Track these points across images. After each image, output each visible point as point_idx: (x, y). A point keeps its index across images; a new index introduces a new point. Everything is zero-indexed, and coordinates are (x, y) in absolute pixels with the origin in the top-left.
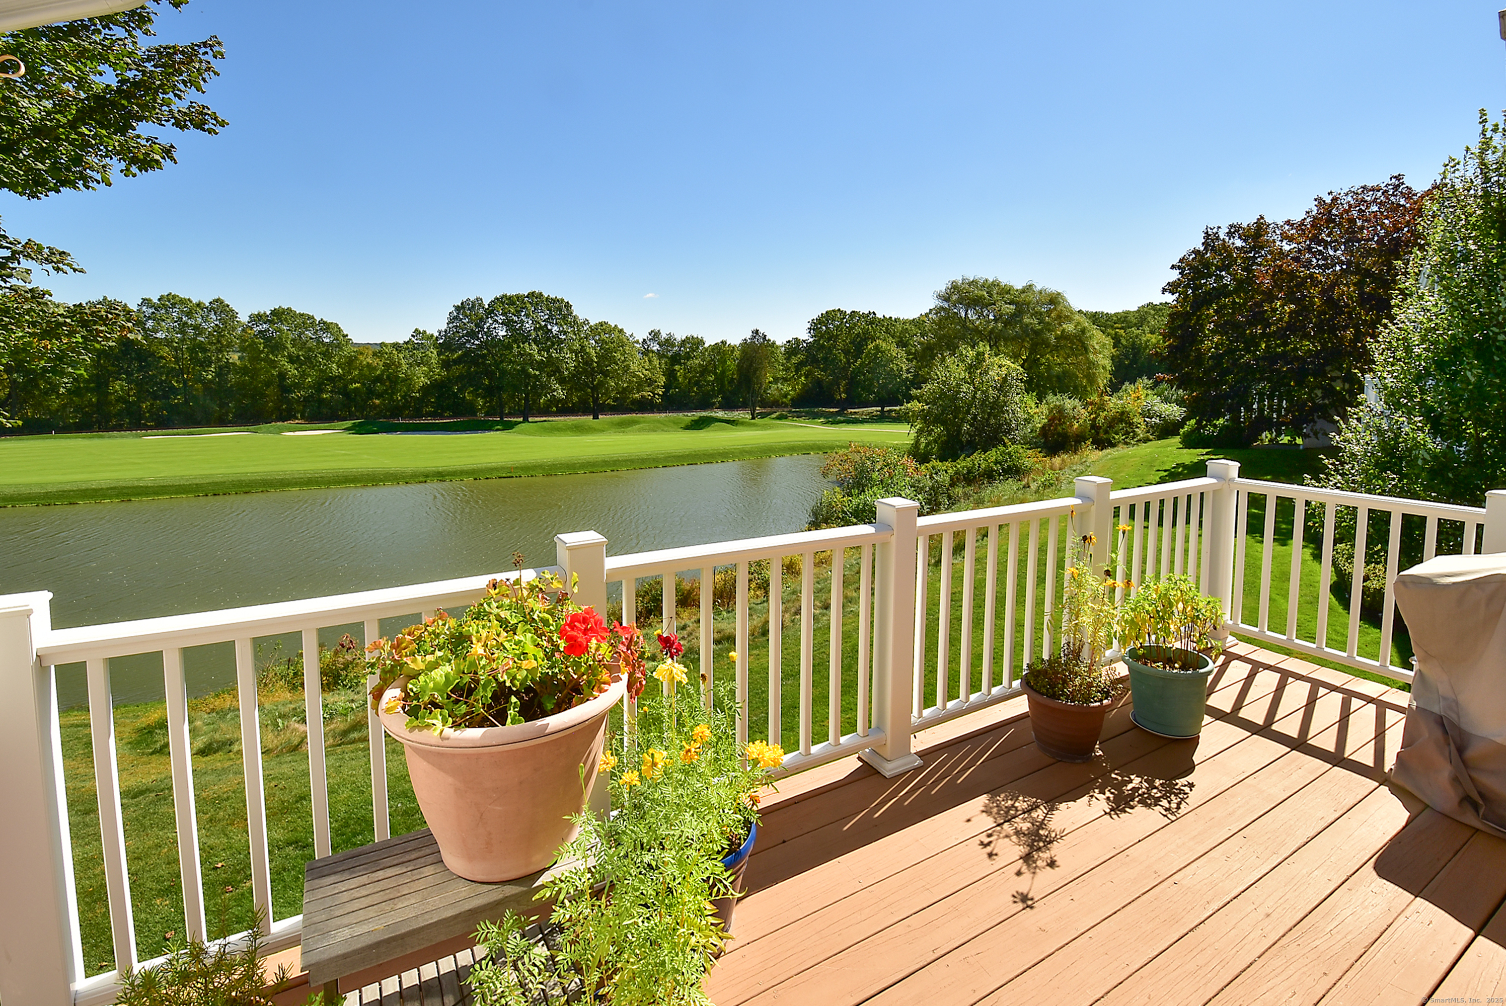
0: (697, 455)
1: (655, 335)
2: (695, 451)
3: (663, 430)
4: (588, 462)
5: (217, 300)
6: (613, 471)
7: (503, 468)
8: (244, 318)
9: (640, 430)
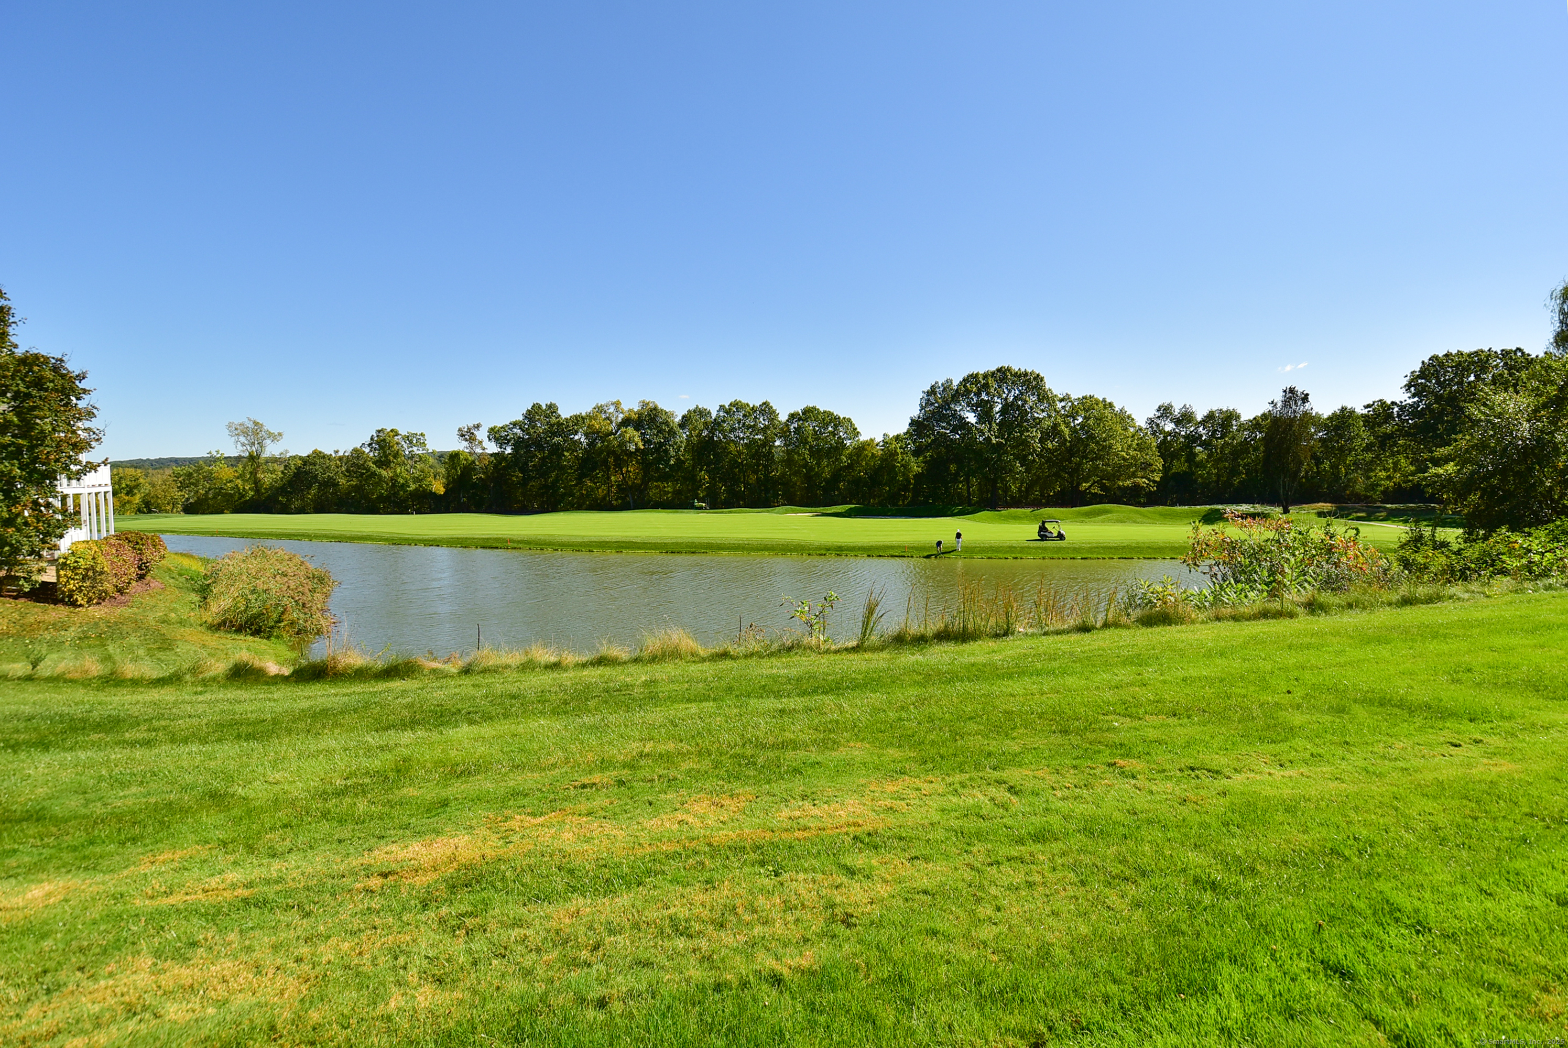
0: (1139, 547)
1: (1165, 411)
2: (1138, 543)
3: (1135, 522)
4: (991, 547)
5: (764, 403)
6: (1016, 558)
7: (899, 547)
8: (783, 417)
9: (1109, 521)
